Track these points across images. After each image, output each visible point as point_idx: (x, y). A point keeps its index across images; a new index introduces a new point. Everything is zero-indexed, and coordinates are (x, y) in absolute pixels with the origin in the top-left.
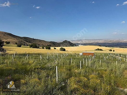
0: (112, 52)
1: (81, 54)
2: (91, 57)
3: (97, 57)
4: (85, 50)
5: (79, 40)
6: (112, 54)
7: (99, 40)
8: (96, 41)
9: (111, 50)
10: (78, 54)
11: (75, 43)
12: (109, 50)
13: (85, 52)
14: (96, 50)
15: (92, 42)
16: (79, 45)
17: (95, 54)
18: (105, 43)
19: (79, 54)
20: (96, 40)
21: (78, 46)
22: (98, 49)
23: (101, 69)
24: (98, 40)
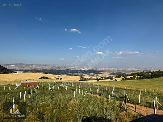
0: (59, 80)
1: (18, 85)
2: (33, 89)
3: (41, 88)
4: (26, 79)
5: (17, 65)
6: (59, 83)
7: (46, 65)
8: (42, 67)
9: (58, 79)
10: (13, 85)
11: (10, 68)
12: (56, 78)
13: (24, 82)
14: (41, 78)
15: (36, 67)
16: (17, 72)
17: (39, 84)
18: (52, 70)
19: (15, 85)
20: (42, 65)
21: (15, 73)
22: (44, 78)
23: (43, 104)
24: (44, 65)
